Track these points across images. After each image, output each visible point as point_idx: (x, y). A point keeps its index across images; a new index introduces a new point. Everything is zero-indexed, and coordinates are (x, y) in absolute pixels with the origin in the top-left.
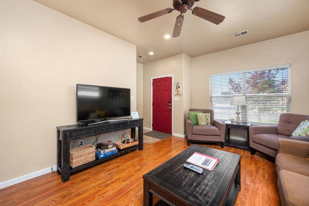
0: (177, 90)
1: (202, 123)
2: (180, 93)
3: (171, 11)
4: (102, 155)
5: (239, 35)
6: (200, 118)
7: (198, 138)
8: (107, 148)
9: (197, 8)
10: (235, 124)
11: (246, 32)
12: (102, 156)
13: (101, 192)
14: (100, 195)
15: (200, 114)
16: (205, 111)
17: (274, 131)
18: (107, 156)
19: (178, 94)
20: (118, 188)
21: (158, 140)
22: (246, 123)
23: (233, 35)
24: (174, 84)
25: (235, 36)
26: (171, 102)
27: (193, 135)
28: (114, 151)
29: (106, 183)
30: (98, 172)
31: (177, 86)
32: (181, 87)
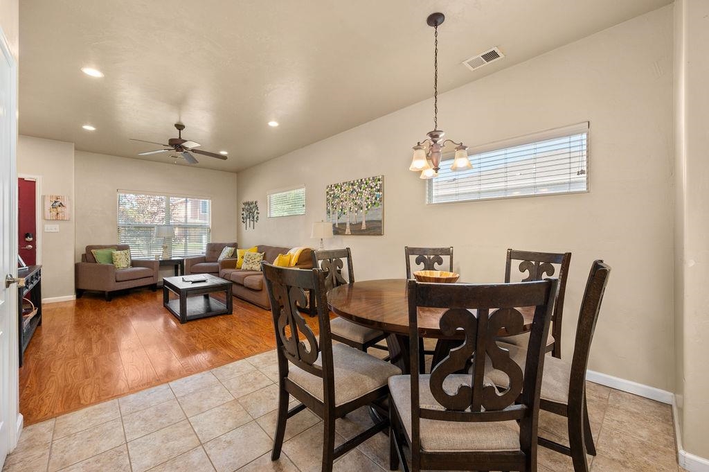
0: (55, 209)
1: (121, 266)
2: (65, 216)
6: (117, 257)
17: (203, 260)
19: (57, 218)
26: (31, 235)
27: (118, 283)
31: (56, 202)
32: (68, 206)
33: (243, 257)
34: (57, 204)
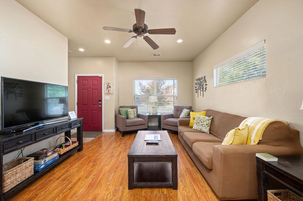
0: (108, 89)
1: (132, 117)
2: (111, 92)
3: (131, 32)
4: (42, 165)
5: (156, 55)
6: (130, 113)
7: (130, 129)
8: (47, 156)
9: (147, 37)
10: (151, 114)
11: (160, 55)
12: (42, 167)
13: (70, 195)
14: (71, 198)
15: (130, 110)
16: (132, 107)
17: (172, 116)
18: (49, 165)
19: (109, 93)
20: (86, 184)
21: (92, 139)
22: (157, 113)
23: (153, 55)
24: (104, 83)
25: (154, 55)
26: (101, 101)
27: (126, 127)
28: (56, 157)
29: (67, 188)
30: (44, 185)
31: (108, 85)
32: (112, 87)
33: (194, 119)
34: (109, 86)
